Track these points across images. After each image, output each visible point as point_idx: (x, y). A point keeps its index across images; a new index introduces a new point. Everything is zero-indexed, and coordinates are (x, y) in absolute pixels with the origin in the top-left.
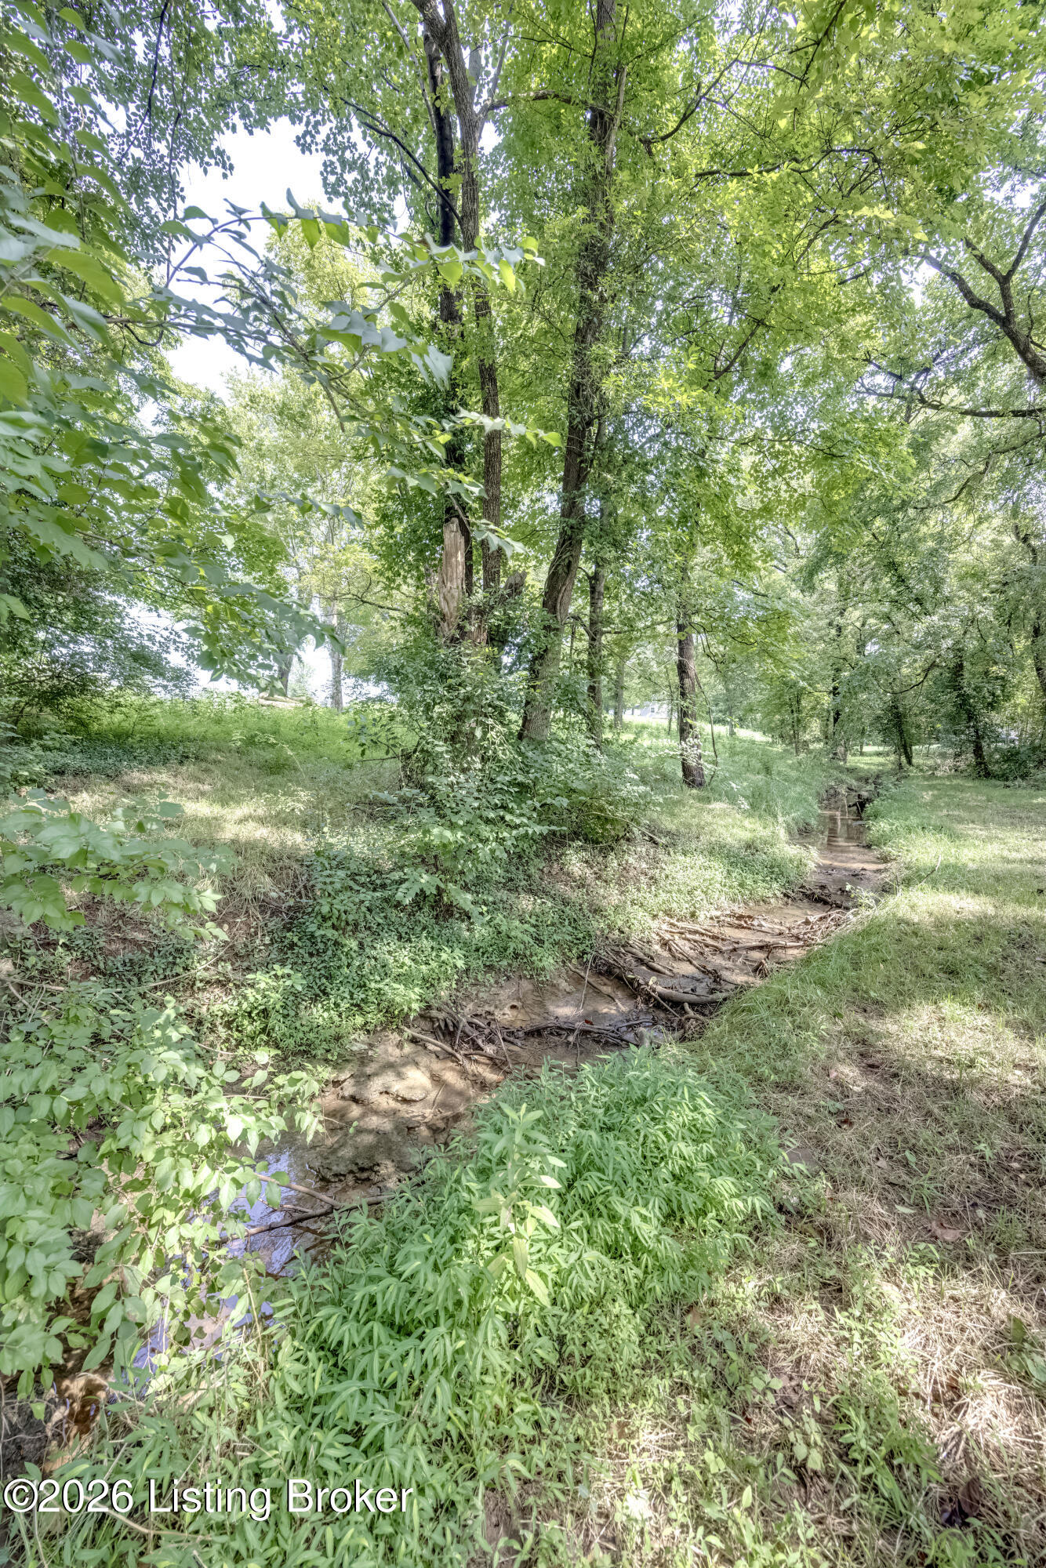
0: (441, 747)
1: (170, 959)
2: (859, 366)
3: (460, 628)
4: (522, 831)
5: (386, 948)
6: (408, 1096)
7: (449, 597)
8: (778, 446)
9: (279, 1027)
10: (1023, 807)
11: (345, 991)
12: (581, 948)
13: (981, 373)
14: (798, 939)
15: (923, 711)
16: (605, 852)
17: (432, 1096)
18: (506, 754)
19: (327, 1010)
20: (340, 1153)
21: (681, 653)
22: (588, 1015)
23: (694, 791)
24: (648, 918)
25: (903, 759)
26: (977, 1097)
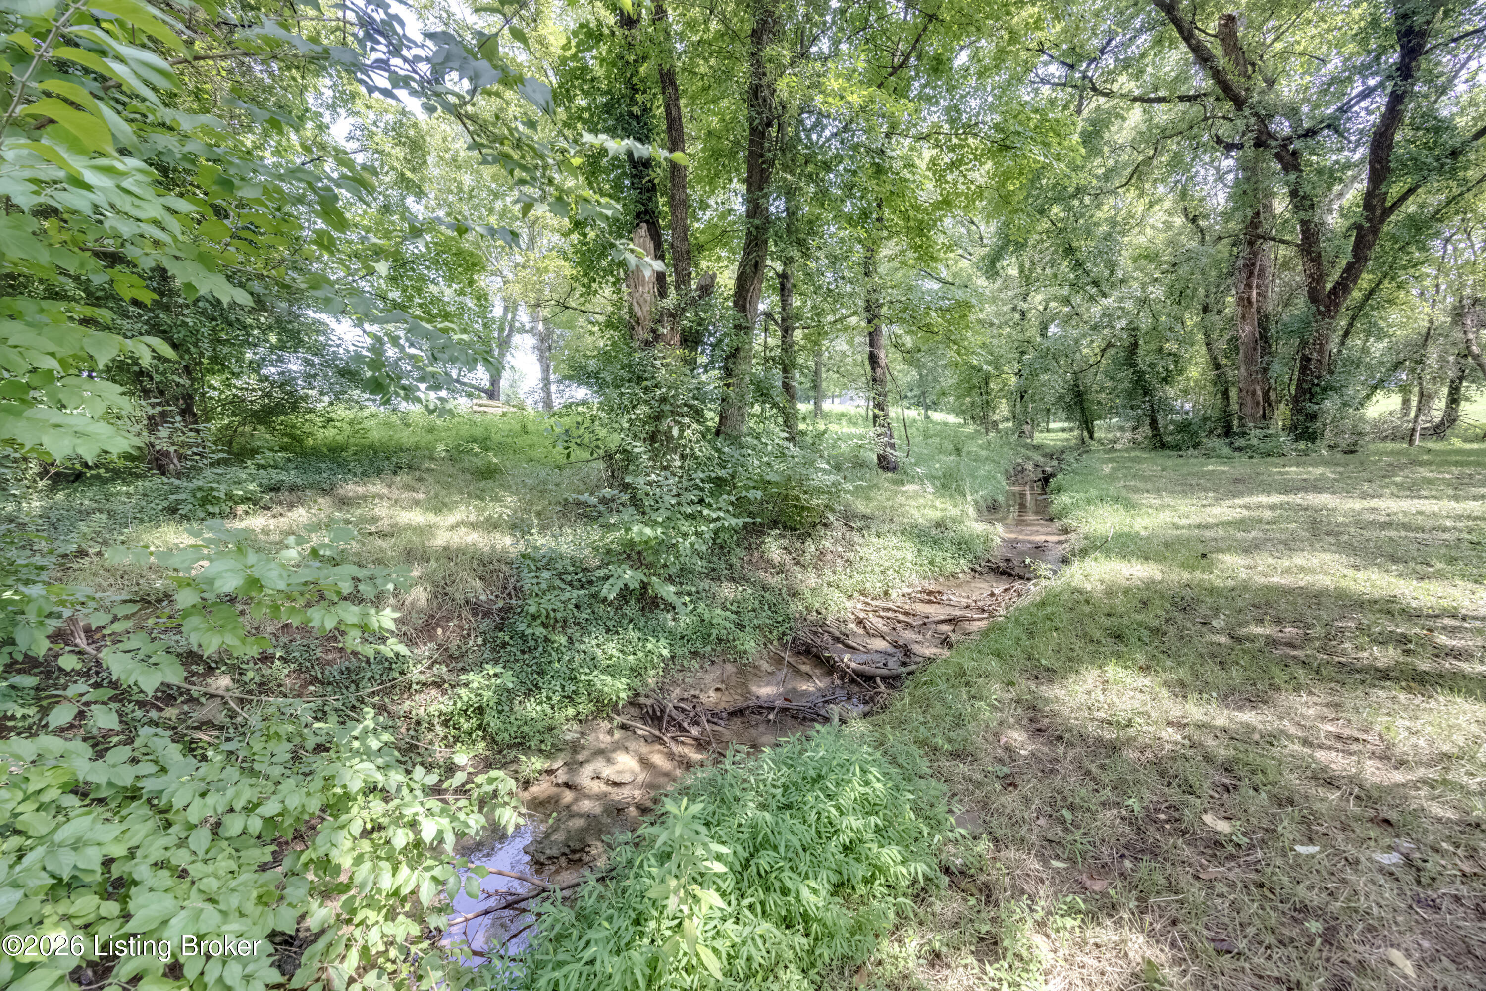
0: (639, 448)
1: (387, 664)
2: (1033, 56)
3: (654, 331)
4: (718, 524)
5: (594, 642)
6: (618, 780)
7: (641, 301)
8: (955, 140)
9: (494, 722)
10: (1193, 475)
11: (556, 685)
12: (781, 630)
13: (1147, 60)
14: (983, 611)
15: (1102, 389)
16: (802, 538)
17: (641, 778)
18: (702, 450)
19: (540, 703)
20: (553, 838)
21: (872, 343)
22: (787, 693)
23: (889, 475)
24: (844, 599)
25: (1085, 433)
26: (1131, 755)
